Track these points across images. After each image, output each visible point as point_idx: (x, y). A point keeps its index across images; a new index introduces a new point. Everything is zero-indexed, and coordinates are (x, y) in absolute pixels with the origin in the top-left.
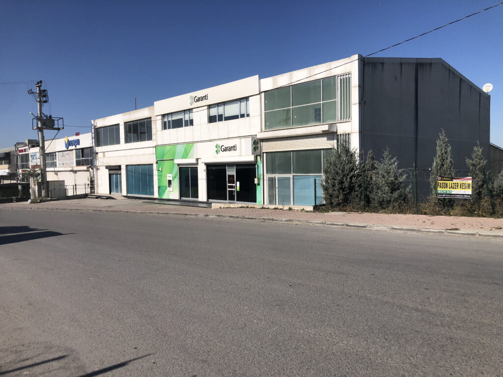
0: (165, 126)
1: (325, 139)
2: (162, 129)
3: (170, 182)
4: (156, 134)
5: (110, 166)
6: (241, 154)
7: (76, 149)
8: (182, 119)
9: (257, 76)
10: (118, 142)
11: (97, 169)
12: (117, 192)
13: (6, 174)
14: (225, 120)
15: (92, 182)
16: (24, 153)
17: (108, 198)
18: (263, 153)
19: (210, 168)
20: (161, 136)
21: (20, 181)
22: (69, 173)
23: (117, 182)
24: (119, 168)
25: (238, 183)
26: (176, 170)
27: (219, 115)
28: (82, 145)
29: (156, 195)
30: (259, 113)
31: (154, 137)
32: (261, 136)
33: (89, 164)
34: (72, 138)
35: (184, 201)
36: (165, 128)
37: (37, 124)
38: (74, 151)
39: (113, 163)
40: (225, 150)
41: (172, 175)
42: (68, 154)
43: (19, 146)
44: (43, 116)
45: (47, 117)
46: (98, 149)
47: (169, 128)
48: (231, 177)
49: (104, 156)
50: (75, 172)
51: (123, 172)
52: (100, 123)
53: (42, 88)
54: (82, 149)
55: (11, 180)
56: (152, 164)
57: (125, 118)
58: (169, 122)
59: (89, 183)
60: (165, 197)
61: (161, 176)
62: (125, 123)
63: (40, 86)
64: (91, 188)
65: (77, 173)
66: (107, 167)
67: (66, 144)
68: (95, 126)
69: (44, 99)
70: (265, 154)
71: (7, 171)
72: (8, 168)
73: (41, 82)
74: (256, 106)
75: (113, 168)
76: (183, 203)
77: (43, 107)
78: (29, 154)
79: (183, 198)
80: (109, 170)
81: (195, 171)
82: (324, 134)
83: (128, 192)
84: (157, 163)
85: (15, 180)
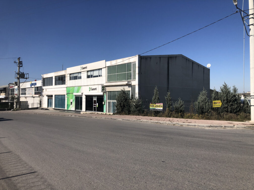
0: (71, 79)
1: (128, 87)
2: (70, 80)
3: (71, 103)
4: (67, 82)
5: (48, 95)
6: (98, 91)
7: (35, 87)
8: (77, 76)
9: (105, 60)
10: (52, 85)
11: (43, 96)
12: (51, 106)
13: (3, 98)
14: (93, 77)
15: (41, 102)
16: (12, 88)
17: (46, 109)
18: (107, 91)
19: (87, 97)
20: (69, 83)
21: (10, 101)
22: (31, 97)
23: (51, 103)
24: (52, 96)
25: (97, 104)
26: (74, 97)
27: (91, 75)
28: (37, 85)
29: (66, 109)
30: (105, 75)
31: (66, 83)
32: (105, 84)
33: (40, 94)
34: (33, 82)
35: (77, 111)
36: (71, 80)
37: (17, 76)
38: (34, 88)
39: (50, 94)
40: (93, 90)
41: (73, 100)
42: (31, 89)
43: (10, 85)
44: (20, 73)
45: (22, 73)
46: (44, 88)
47: (72, 79)
48: (95, 101)
49: (46, 91)
50: (34, 97)
51: (54, 98)
52: (45, 76)
53: (20, 61)
54: (37, 87)
55: (6, 100)
56: (65, 95)
57: (55, 74)
58: (72, 77)
59: (39, 102)
60: (69, 109)
61: (68, 100)
62: (55, 77)
63: (20, 60)
64: (40, 105)
65: (35, 98)
66: (47, 96)
67: (31, 85)
68: (43, 77)
69: (21, 65)
70: (107, 92)
71: (4, 96)
72: (5, 95)
73: (20, 58)
74: (104, 72)
75: (49, 96)
76: (77, 112)
77: (20, 69)
78: (14, 88)
79: (76, 110)
80: (48, 97)
81: (81, 98)
82: (127, 85)
83: (55, 107)
84: (67, 94)
85: (8, 100)
